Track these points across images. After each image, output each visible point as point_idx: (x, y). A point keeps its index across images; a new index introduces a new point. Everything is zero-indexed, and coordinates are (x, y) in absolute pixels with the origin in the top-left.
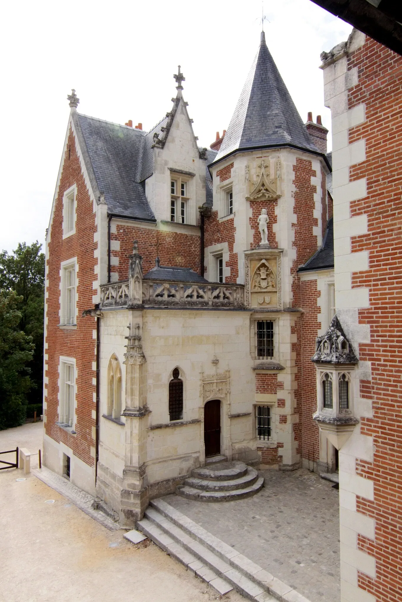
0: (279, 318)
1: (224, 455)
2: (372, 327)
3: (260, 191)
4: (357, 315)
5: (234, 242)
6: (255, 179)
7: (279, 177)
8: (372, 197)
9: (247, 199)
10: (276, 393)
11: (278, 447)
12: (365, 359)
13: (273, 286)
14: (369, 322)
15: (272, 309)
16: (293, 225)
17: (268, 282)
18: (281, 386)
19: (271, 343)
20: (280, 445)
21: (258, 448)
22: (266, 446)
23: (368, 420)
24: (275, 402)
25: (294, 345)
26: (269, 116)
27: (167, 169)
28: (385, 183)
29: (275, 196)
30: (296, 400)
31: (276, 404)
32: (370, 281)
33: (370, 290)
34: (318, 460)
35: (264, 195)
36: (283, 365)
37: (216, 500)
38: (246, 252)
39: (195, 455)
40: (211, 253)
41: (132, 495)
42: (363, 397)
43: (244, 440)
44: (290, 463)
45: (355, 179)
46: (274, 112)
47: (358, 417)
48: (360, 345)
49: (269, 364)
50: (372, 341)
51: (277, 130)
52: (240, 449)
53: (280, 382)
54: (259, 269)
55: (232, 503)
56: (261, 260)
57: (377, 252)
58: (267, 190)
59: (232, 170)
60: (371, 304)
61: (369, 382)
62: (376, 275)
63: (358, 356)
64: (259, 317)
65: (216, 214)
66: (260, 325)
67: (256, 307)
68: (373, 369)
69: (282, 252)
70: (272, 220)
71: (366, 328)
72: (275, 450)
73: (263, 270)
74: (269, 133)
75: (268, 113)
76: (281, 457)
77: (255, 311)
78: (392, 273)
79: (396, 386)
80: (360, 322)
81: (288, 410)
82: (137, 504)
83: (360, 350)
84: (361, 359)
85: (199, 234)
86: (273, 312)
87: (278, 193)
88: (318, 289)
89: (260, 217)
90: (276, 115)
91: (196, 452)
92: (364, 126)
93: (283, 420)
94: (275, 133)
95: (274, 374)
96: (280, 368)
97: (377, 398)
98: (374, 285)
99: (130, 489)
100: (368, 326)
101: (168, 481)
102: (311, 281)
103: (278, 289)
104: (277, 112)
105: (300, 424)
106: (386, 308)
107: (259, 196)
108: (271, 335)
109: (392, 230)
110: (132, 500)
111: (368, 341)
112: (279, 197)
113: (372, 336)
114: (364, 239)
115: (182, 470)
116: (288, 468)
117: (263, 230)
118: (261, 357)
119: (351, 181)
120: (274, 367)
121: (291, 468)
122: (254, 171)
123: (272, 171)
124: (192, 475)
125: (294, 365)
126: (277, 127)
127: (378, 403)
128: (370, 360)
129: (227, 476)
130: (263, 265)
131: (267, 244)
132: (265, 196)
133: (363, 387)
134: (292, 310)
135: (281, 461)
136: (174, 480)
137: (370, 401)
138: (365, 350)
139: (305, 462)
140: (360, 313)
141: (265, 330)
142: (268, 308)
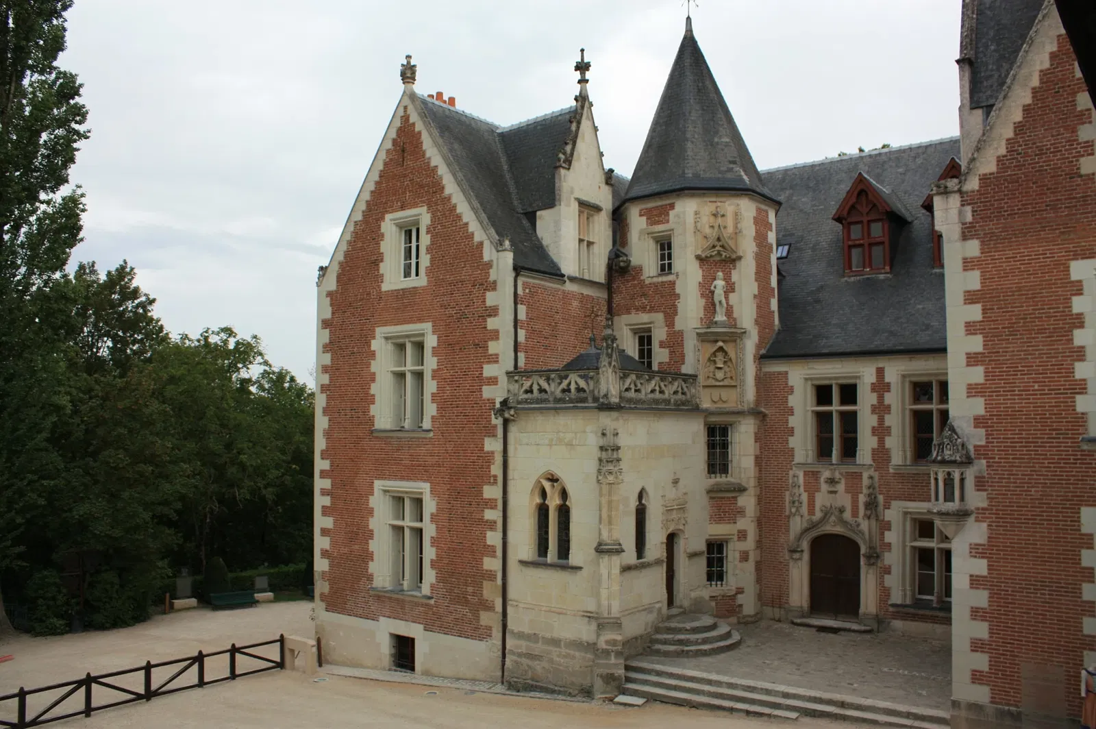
0: (739, 422)
1: (681, 607)
2: (987, 431)
3: (714, 247)
4: (972, 421)
5: (675, 313)
6: (708, 231)
7: (737, 232)
8: (987, 321)
9: (698, 258)
10: (735, 523)
11: (736, 594)
12: (980, 458)
13: (731, 378)
14: (984, 427)
15: (731, 410)
16: (755, 296)
17: (725, 372)
18: (741, 512)
19: (725, 455)
20: (740, 591)
21: (711, 597)
22: (722, 593)
23: (983, 509)
24: (733, 535)
25: (757, 457)
26: (717, 143)
27: (573, 199)
28: (999, 312)
29: (734, 256)
30: (757, 530)
31: (736, 538)
32: (986, 392)
33: (986, 400)
34: (786, 606)
35: (719, 253)
36: (744, 484)
37: (705, 653)
38: (698, 331)
39: (658, 606)
40: (626, 325)
41: (613, 654)
42: (978, 490)
43: (699, 586)
44: (752, 613)
45: (970, 303)
46: (723, 140)
47: (973, 508)
48: (975, 446)
49: (726, 484)
50: (987, 442)
51: (731, 166)
52: (696, 599)
53: (741, 508)
54: (714, 354)
55: (723, 655)
56: (716, 341)
57: (992, 368)
58: (722, 246)
59: (672, 213)
60: (986, 412)
61: (984, 477)
62: (991, 388)
63: (973, 456)
64: (714, 420)
65: (639, 270)
66: (711, 431)
67: (708, 406)
68: (988, 466)
69: (745, 332)
70: (730, 288)
71: (982, 432)
72: (733, 597)
73: (720, 356)
74: (722, 169)
75: (716, 140)
76: (741, 606)
77: (708, 413)
78: (1006, 387)
79: (1010, 478)
80: (975, 427)
81: (750, 544)
82: (620, 664)
83: (975, 450)
84: (976, 458)
85: (606, 296)
86: (733, 413)
87: (741, 254)
88: (790, 383)
89: (715, 282)
90: (727, 145)
91: (658, 602)
92: (979, 259)
93: (744, 557)
94: (731, 170)
95: (733, 497)
96: (742, 490)
97: (992, 490)
98: (989, 396)
99: (608, 647)
100: (984, 430)
101: (636, 638)
102: (779, 373)
103: (739, 381)
104: (728, 140)
105: (760, 562)
106: (1001, 415)
107: (713, 254)
108: (725, 445)
109: (1006, 352)
110: (613, 660)
111: (983, 443)
112: (740, 258)
113: (987, 438)
114: (980, 356)
115: (647, 624)
116: (750, 619)
117: (720, 302)
118: (713, 475)
119: (965, 304)
120: (735, 488)
121: (753, 619)
122: (706, 220)
123: (730, 222)
124: (658, 630)
125: (757, 484)
126: (731, 162)
127: (992, 494)
128: (985, 458)
129: (705, 627)
130: (721, 349)
131: (724, 321)
132: (721, 255)
133: (978, 482)
134: (756, 413)
135: (740, 612)
136: (641, 636)
137: (985, 494)
138: (980, 450)
139: (768, 611)
140: (975, 419)
141: (718, 438)
142: (725, 408)
